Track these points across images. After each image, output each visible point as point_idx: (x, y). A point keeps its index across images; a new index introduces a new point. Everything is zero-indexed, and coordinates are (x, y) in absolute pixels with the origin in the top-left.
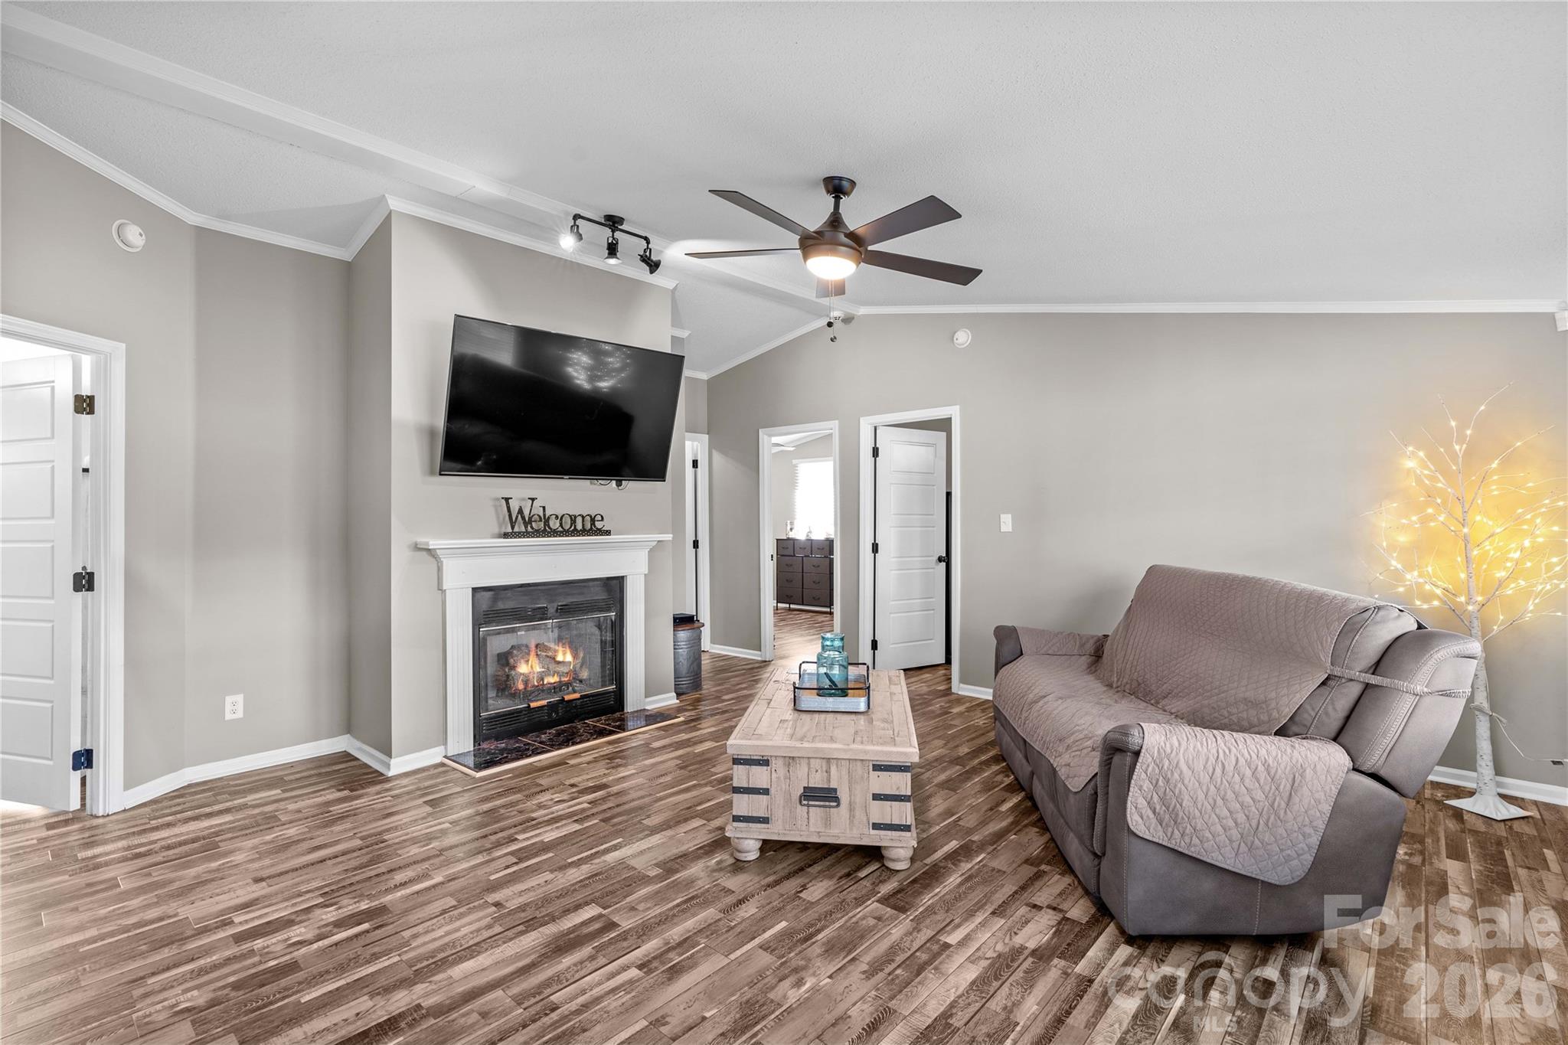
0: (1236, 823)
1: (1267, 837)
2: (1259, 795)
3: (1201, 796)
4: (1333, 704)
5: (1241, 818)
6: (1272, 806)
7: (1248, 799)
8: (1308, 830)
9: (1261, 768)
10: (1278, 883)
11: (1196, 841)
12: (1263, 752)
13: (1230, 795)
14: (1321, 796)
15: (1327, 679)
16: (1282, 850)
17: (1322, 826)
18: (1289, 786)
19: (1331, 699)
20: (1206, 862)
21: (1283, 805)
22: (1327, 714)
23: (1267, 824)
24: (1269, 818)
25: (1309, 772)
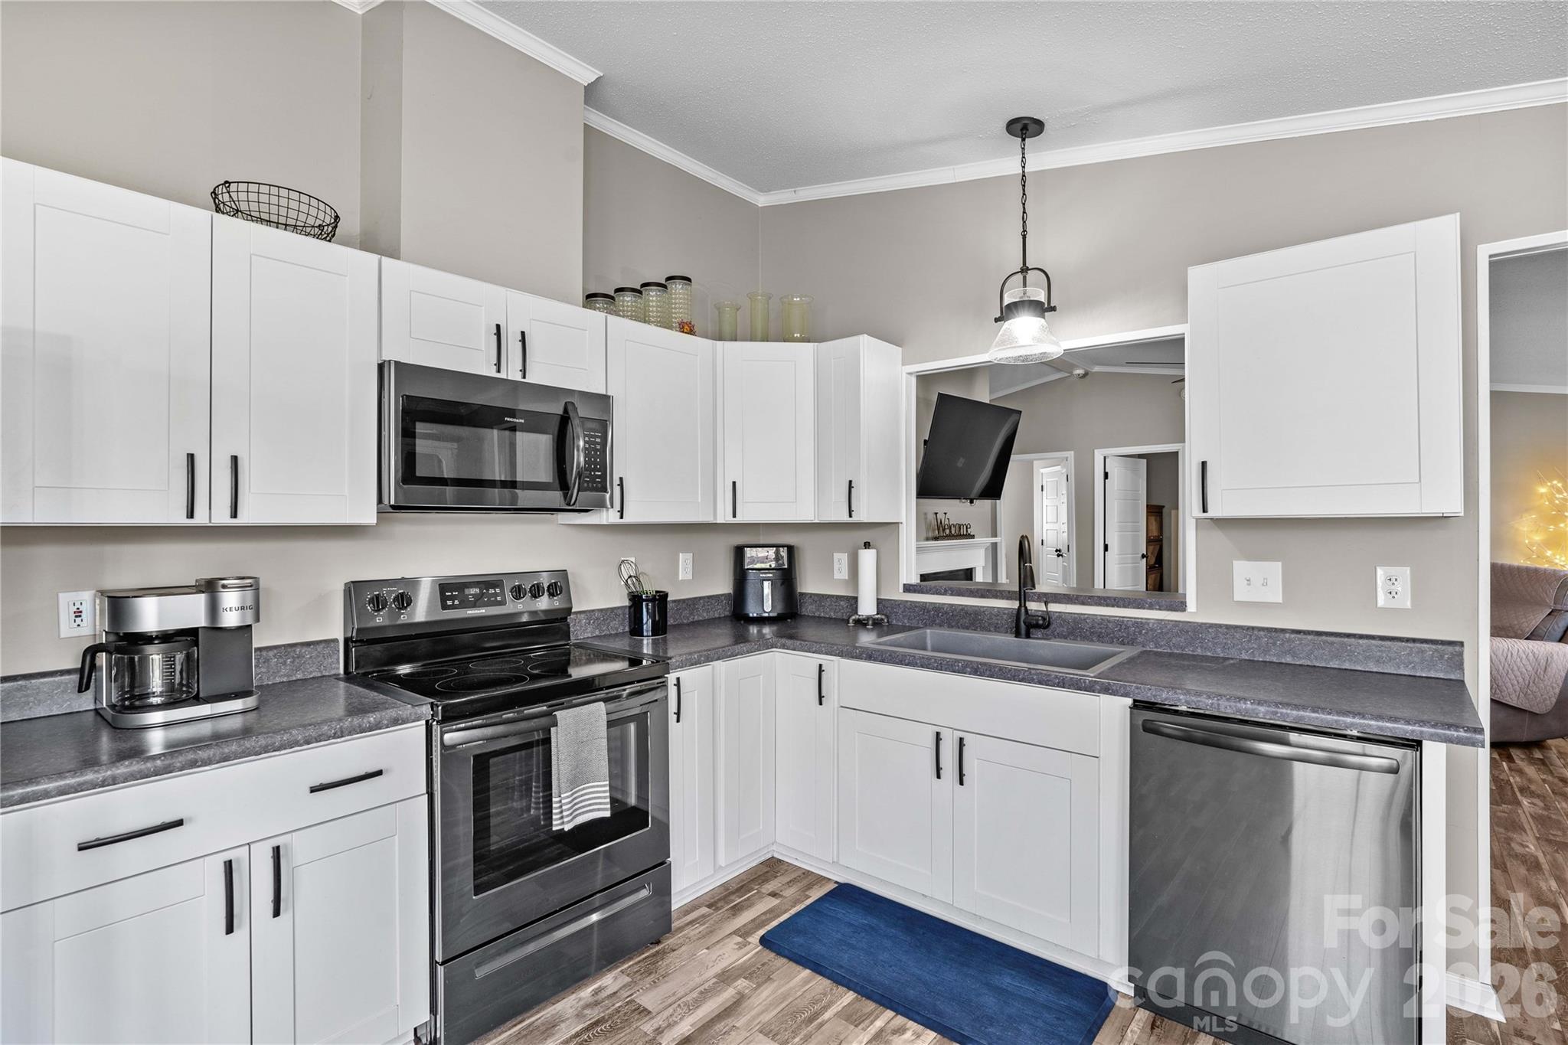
0: (1518, 682)
1: (1534, 689)
2: (1530, 668)
3: (1501, 668)
4: (1557, 624)
5: (1521, 680)
6: (1536, 673)
7: (1524, 670)
8: (1555, 685)
9: (1531, 654)
10: (1538, 712)
11: (1498, 691)
12: (1530, 647)
13: (1515, 668)
14: (1560, 667)
15: (1551, 612)
16: (1542, 695)
17: (1561, 684)
18: (1544, 664)
19: (1556, 622)
20: (1502, 703)
21: (1542, 673)
22: (1554, 630)
23: (1534, 683)
24: (1535, 679)
25: (1555, 657)
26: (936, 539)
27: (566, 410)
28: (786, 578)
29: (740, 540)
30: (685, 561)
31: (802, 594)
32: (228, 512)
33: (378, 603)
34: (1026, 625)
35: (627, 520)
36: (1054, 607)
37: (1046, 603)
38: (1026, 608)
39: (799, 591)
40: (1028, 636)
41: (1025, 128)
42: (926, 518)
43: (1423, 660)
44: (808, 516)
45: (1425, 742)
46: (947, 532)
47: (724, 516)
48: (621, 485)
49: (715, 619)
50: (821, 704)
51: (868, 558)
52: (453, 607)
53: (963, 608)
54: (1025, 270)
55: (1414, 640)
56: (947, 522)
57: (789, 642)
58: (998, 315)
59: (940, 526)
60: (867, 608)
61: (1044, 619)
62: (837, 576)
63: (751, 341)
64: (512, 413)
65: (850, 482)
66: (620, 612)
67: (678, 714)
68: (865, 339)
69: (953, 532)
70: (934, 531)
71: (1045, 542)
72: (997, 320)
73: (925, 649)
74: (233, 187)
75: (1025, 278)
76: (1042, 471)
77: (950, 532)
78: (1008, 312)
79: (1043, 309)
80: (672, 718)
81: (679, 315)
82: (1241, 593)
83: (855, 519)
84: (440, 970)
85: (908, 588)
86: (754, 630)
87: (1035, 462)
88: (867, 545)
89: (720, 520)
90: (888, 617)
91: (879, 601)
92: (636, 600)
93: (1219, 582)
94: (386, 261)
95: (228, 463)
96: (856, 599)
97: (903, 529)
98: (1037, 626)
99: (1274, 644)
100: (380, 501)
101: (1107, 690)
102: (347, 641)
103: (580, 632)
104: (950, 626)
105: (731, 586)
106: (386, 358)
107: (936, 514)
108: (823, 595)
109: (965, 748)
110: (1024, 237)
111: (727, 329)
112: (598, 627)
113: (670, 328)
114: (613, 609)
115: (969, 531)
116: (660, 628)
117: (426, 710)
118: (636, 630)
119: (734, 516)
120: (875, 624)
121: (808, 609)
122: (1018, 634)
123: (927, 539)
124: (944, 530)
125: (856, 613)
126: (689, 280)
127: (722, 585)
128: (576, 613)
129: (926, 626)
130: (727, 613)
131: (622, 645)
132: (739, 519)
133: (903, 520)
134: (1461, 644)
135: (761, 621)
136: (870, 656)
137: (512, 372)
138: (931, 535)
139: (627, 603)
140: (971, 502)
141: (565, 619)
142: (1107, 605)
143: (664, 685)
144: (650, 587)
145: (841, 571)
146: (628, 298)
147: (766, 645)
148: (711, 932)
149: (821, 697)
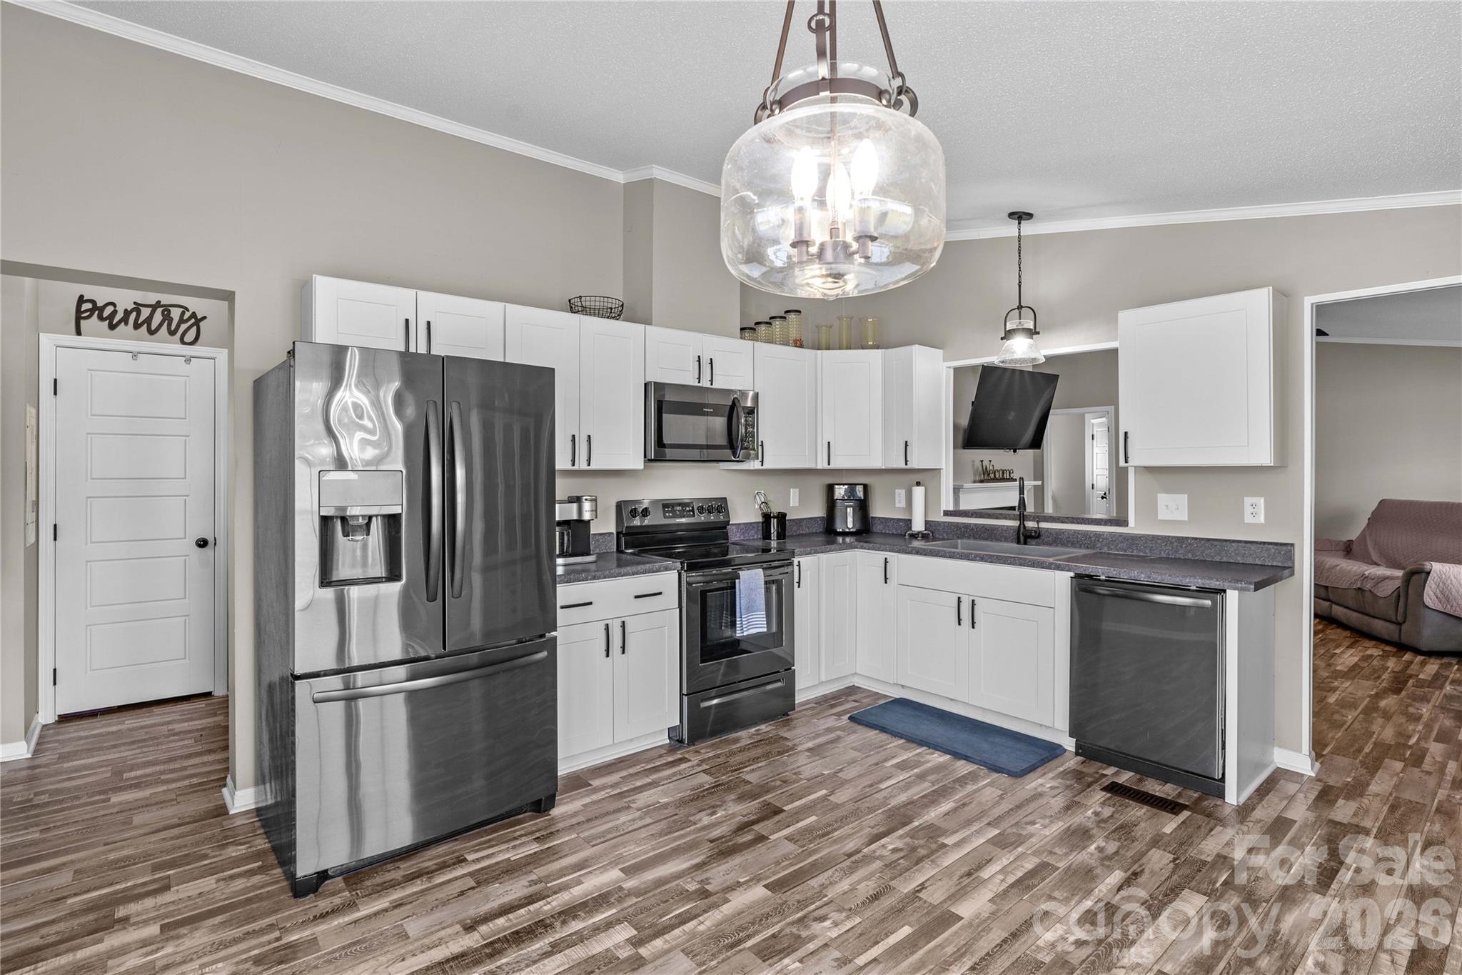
26: (982, 481)
27: (733, 402)
28: (863, 507)
29: (830, 481)
30: (794, 494)
31: (873, 518)
32: (586, 463)
33: (634, 513)
34: (1025, 537)
35: (765, 467)
36: (1044, 525)
37: (1038, 522)
38: (1024, 525)
39: (871, 515)
40: (1025, 543)
41: (1020, 216)
42: (973, 465)
43: (1269, 555)
44: (878, 464)
45: (1227, 591)
46: (992, 476)
47: (823, 464)
48: (762, 445)
49: (813, 533)
50: (886, 582)
51: (919, 492)
52: (669, 517)
53: (984, 526)
54: (1020, 307)
55: (1264, 543)
56: (991, 468)
57: (865, 545)
58: (1003, 335)
59: (986, 472)
60: (918, 526)
61: (1036, 532)
62: (897, 505)
63: (840, 349)
64: (707, 406)
65: (906, 442)
66: (755, 525)
67: (799, 583)
68: (916, 348)
69: (997, 476)
70: (980, 475)
71: (1095, 486)
72: (1002, 339)
73: (957, 548)
74: (583, 299)
75: (1020, 312)
76: (1093, 421)
77: (995, 476)
78: (1008, 334)
79: (1032, 333)
80: (796, 585)
81: (794, 334)
82: (1163, 515)
83: (909, 466)
84: (685, 699)
85: (947, 513)
86: (840, 539)
87: (1086, 415)
88: (918, 484)
89: (819, 467)
90: (933, 532)
91: (927, 522)
92: (767, 517)
93: (1149, 508)
94: (648, 327)
95: (586, 438)
96: (910, 520)
97: (943, 473)
98: (1031, 537)
99: (1181, 547)
100: (645, 457)
101: (1058, 568)
102: (618, 533)
103: (734, 536)
104: (975, 538)
105: (825, 512)
106: (648, 379)
107: (982, 461)
108: (888, 519)
109: (975, 607)
110: (1020, 286)
111: (823, 341)
112: (743, 534)
113: (787, 344)
114: (751, 523)
115: (1012, 475)
116: (781, 535)
117: (678, 565)
118: (767, 536)
119: (829, 464)
120: (925, 537)
121: (877, 528)
122: (1019, 542)
123: (975, 482)
124: (989, 474)
125: (910, 529)
126: (800, 312)
127: (817, 510)
128: (733, 524)
129: (958, 538)
130: (821, 530)
131: (760, 543)
132: (832, 467)
133: (944, 467)
134: (1292, 545)
135: (844, 534)
136: (918, 552)
137: (705, 383)
138: (977, 478)
139: (760, 519)
140: (1015, 451)
141: (725, 528)
142: (1078, 523)
143: (791, 564)
144: (775, 509)
145: (901, 502)
146: (763, 328)
147: (851, 547)
148: (818, 714)
149: (886, 579)
